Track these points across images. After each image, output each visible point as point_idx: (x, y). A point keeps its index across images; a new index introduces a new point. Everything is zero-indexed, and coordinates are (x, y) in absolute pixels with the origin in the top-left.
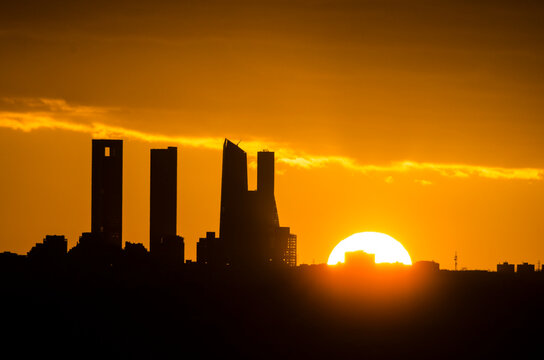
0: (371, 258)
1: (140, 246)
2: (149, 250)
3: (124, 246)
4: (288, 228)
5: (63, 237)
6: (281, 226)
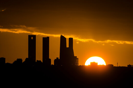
0: (97, 63)
1: (40, 61)
2: (42, 62)
3: (36, 61)
4: (76, 57)
6: (75, 56)
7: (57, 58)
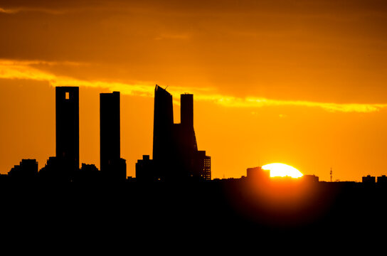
0: (267, 173)
1: (93, 166)
2: (99, 169)
3: (80, 167)
4: (204, 152)
5: (35, 160)
6: (199, 150)
7: (144, 156)
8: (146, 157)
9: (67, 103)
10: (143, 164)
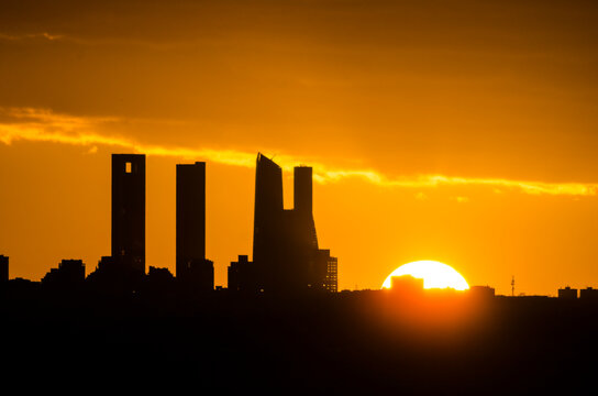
0: (420, 282)
1: (165, 270)
2: (175, 275)
3: (147, 271)
4: (328, 251)
5: (80, 261)
6: (320, 248)
7: (240, 257)
8: (243, 258)
9: (128, 178)
10: (238, 269)
